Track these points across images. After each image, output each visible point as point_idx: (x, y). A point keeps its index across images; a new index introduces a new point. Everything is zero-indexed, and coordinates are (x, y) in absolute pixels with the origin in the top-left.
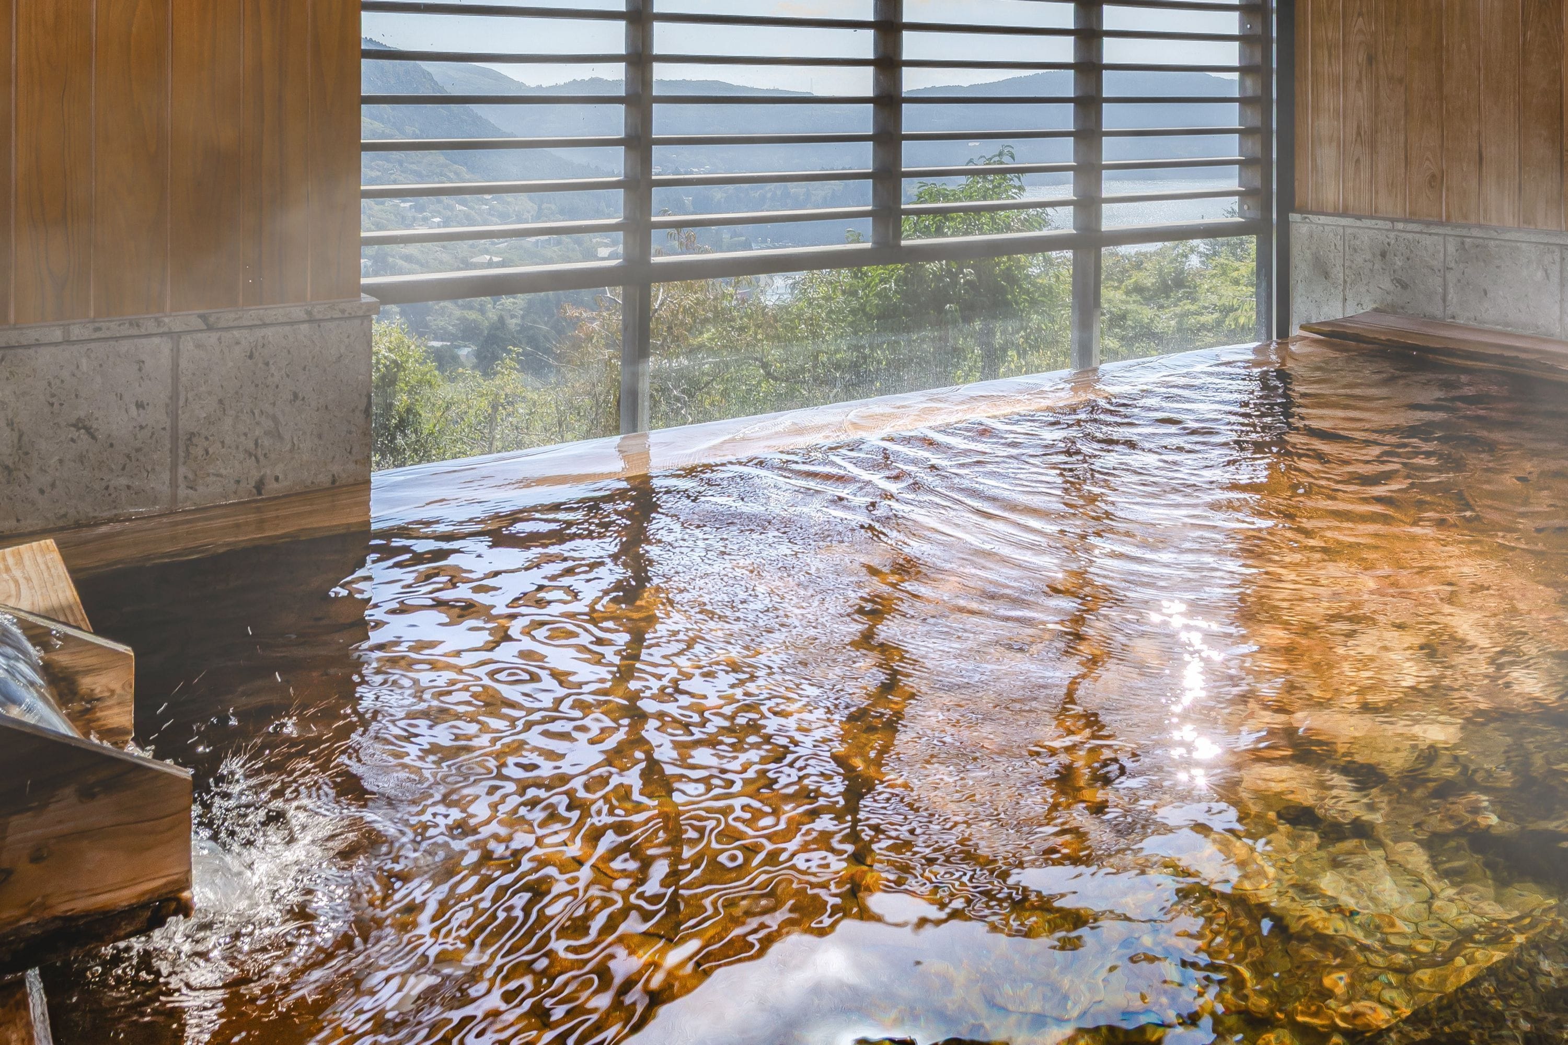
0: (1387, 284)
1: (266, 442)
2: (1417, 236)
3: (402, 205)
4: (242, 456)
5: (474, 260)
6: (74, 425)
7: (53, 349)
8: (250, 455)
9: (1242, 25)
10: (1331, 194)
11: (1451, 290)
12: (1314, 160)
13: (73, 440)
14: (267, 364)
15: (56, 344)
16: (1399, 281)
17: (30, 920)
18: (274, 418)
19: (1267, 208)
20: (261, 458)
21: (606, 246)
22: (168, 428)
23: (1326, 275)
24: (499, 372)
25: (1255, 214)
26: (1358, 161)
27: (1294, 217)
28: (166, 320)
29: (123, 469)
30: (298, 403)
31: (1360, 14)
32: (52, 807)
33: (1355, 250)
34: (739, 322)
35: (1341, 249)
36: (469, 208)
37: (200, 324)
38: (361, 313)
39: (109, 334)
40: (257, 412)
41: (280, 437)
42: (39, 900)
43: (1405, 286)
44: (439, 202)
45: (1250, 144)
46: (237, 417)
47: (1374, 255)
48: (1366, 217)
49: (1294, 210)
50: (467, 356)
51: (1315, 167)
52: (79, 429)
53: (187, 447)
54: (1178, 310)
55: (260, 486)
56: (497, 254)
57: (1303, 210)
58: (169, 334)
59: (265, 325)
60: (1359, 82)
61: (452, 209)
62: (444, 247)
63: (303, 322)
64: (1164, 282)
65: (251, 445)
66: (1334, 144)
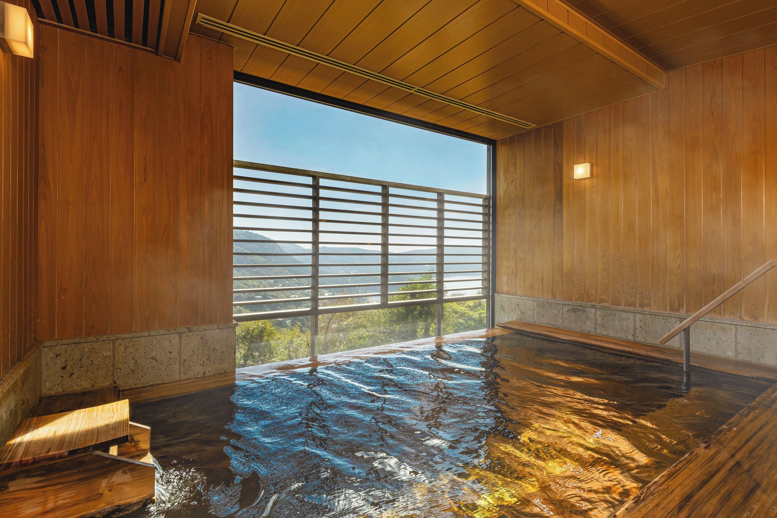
0: (520, 314)
1: (206, 361)
2: (527, 301)
3: (271, 281)
4: (199, 366)
5: (290, 296)
6: (151, 358)
7: (145, 338)
8: (202, 365)
9: (483, 243)
10: (505, 288)
11: (535, 315)
12: (501, 279)
13: (151, 362)
14: (206, 341)
15: (146, 336)
16: (522, 312)
17: (108, 507)
18: (208, 355)
19: (489, 292)
20: (205, 366)
21: (327, 292)
22: (178, 358)
23: (504, 310)
24: (294, 329)
25: (486, 293)
26: (512, 280)
27: (496, 294)
28: (178, 329)
29: (165, 370)
30: (215, 351)
31: (513, 241)
32: (114, 477)
33: (511, 304)
34: (359, 316)
35: (507, 303)
36: (290, 282)
37: (187, 330)
38: (233, 326)
39: (161, 333)
40: (203, 354)
41: (210, 360)
42: (111, 501)
43: (523, 314)
44: (281, 280)
45: (485, 275)
46: (198, 355)
47: (516, 305)
48: (514, 295)
49: (496, 293)
50: (289, 322)
51: (501, 281)
52: (153, 359)
53: (184, 363)
54: (479, 312)
55: (204, 373)
56: (297, 295)
57: (498, 293)
58: (179, 333)
59: (206, 330)
60: (512, 259)
61: (284, 282)
62: (282, 293)
63: (216, 329)
64: (476, 305)
65: (202, 363)
66: (506, 276)
